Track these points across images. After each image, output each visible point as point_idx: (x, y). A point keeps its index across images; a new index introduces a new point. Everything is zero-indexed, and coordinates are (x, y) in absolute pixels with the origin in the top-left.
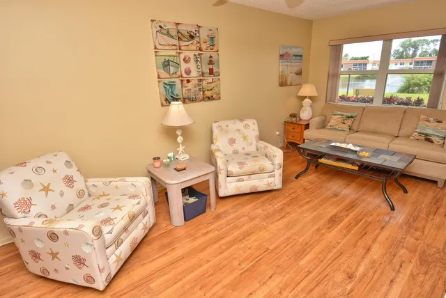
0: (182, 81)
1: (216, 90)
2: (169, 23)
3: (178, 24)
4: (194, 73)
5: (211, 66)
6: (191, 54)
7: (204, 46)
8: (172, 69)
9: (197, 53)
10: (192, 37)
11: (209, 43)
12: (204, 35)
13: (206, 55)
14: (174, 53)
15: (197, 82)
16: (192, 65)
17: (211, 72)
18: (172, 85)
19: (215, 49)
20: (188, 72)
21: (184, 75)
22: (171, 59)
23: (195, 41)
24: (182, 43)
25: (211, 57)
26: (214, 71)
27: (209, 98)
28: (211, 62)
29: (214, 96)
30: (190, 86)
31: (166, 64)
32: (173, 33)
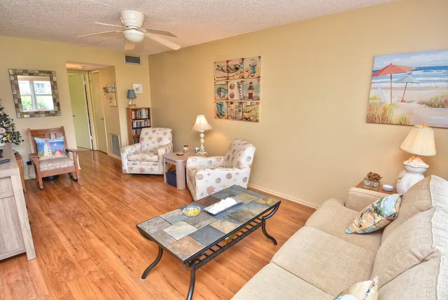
0: (227, 102)
1: (253, 113)
2: (223, 62)
3: (228, 62)
4: (236, 98)
5: (250, 91)
6: (235, 82)
7: (246, 75)
8: (222, 94)
9: (239, 81)
10: (237, 69)
11: (251, 71)
12: (246, 65)
13: (247, 82)
14: (224, 82)
15: (237, 104)
16: (235, 91)
17: (251, 96)
18: (221, 105)
19: (256, 75)
20: (232, 96)
21: (230, 98)
22: (222, 86)
23: (238, 72)
24: (230, 75)
25: (251, 83)
26: (253, 95)
27: (247, 119)
28: (251, 88)
29: (251, 118)
30: (232, 106)
31: (219, 91)
32: (225, 68)
